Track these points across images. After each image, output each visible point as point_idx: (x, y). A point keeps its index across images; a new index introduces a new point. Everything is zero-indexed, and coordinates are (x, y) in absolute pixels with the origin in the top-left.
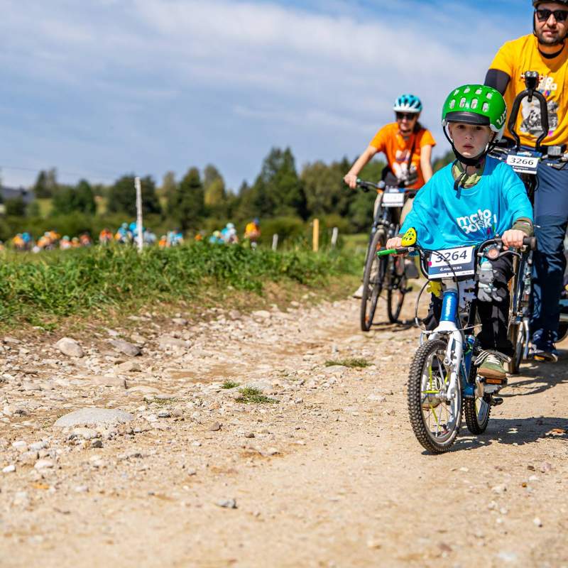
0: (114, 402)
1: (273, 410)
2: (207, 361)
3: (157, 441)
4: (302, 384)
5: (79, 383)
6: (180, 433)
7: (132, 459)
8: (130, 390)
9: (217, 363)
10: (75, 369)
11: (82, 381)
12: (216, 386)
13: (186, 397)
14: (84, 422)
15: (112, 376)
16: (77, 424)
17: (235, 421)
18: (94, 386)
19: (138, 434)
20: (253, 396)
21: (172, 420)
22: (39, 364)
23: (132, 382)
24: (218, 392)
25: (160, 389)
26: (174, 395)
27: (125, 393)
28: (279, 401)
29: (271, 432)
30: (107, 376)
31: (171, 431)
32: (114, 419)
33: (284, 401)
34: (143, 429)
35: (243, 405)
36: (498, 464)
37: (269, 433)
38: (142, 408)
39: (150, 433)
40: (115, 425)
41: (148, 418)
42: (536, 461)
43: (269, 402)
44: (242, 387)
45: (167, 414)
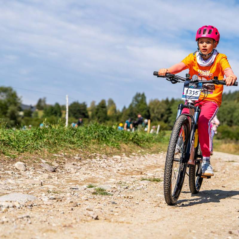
0: (32, 191)
1: (109, 198)
2: (86, 176)
3: (43, 210)
4: (127, 188)
5: (19, 182)
6: (56, 207)
7: (26, 218)
8: (43, 186)
9: (91, 177)
10: (21, 176)
11: (21, 181)
12: (85, 186)
13: (68, 191)
14: (10, 200)
15: (37, 180)
16: (7, 200)
17: (87, 202)
18: (26, 184)
19: (35, 206)
20: (102, 192)
21: (55, 201)
22: (3, 173)
23: (46, 183)
24: (85, 189)
26: (63, 190)
27: (40, 188)
28: (113, 195)
29: (102, 208)
30: (34, 179)
31: (52, 206)
32: (26, 199)
33: (115, 195)
34: (38, 204)
35: (95, 196)
36: (213, 230)
37: (102, 209)
38: (44, 194)
39: (41, 206)
40: (26, 202)
41: (43, 199)
42: (233, 229)
43: (108, 195)
44: (97, 187)
45: (54, 198)
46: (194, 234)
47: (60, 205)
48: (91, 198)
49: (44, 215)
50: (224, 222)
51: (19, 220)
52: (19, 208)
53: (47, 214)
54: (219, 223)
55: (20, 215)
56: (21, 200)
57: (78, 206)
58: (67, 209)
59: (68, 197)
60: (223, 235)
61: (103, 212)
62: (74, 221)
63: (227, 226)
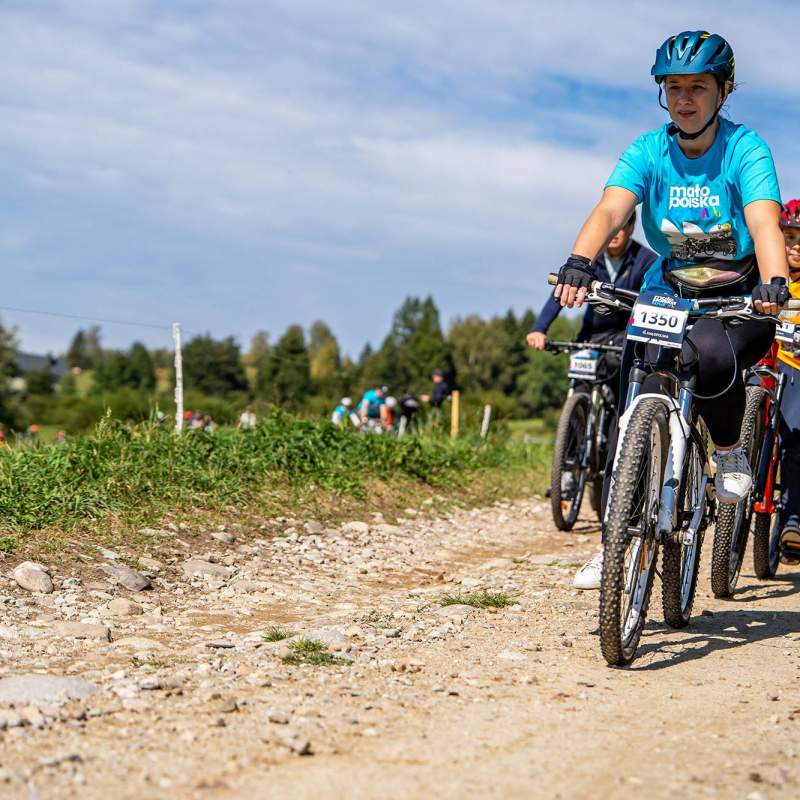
0: (80, 664)
1: (341, 675)
2: (256, 597)
3: (123, 732)
4: (397, 635)
5: (32, 633)
6: (167, 716)
7: (67, 765)
8: (115, 644)
9: (272, 601)
10: (36, 610)
11: (40, 630)
12: (257, 636)
13: (200, 656)
14: (10, 700)
15: (93, 621)
17: (267, 694)
18: (57, 637)
19: (94, 719)
20: (315, 653)
21: (161, 694)
23: (123, 632)
24: (257, 647)
25: (164, 642)
26: (184, 653)
27: (104, 649)
28: (352, 662)
29: (322, 714)
30: (84, 621)
31: (153, 713)
32: (61, 693)
33: (361, 662)
34: (105, 711)
35: (292, 668)
36: (697, 772)
37: (319, 716)
38: (119, 674)
39: (114, 718)
40: (61, 704)
41: (121, 692)
42: (762, 765)
43: (335, 663)
44: (296, 639)
45: (157, 684)
46: (636, 788)
47: (179, 708)
48: (280, 679)
49: (128, 747)
50: (731, 741)
51: (47, 771)
52: (41, 728)
53: (138, 744)
54: (715, 746)
55: (46, 752)
56: (45, 700)
57: (241, 708)
58: (204, 721)
59: (203, 678)
60: (730, 788)
61: (326, 728)
62: (231, 766)
63: (740, 753)
